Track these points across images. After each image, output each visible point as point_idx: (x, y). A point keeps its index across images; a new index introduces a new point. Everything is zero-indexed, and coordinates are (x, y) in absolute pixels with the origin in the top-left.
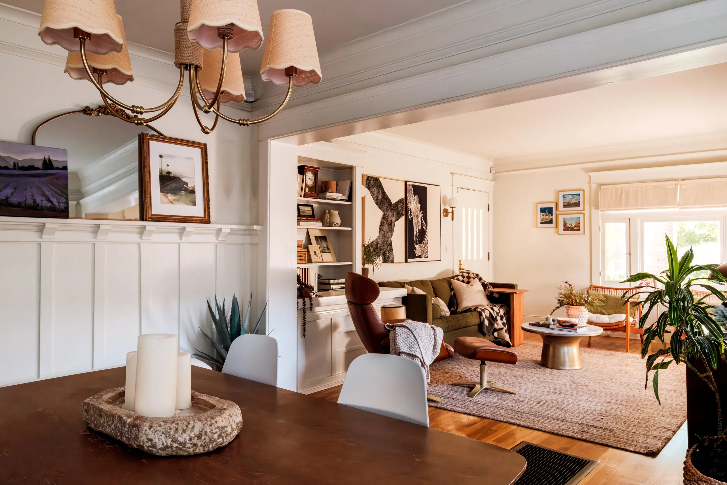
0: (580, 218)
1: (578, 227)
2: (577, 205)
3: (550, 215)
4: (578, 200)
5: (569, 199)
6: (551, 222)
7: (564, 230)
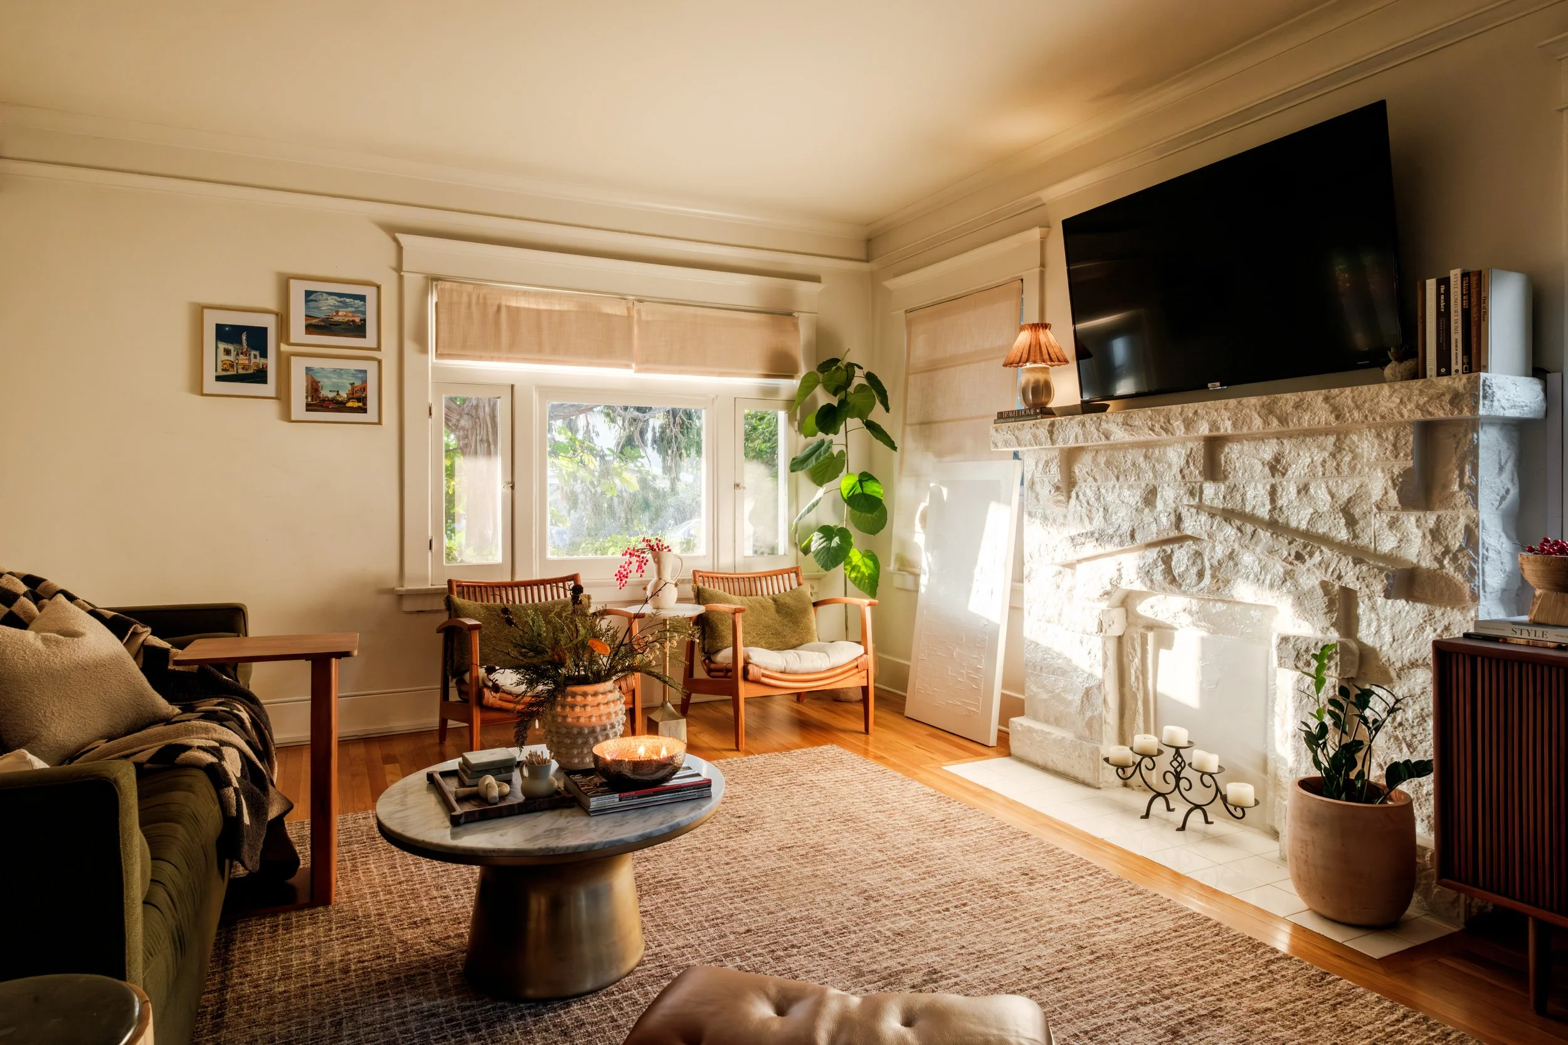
0: (365, 372)
1: (359, 400)
2: (358, 329)
3: (257, 353)
4: (362, 316)
5: (326, 307)
6: (260, 376)
7: (310, 407)
